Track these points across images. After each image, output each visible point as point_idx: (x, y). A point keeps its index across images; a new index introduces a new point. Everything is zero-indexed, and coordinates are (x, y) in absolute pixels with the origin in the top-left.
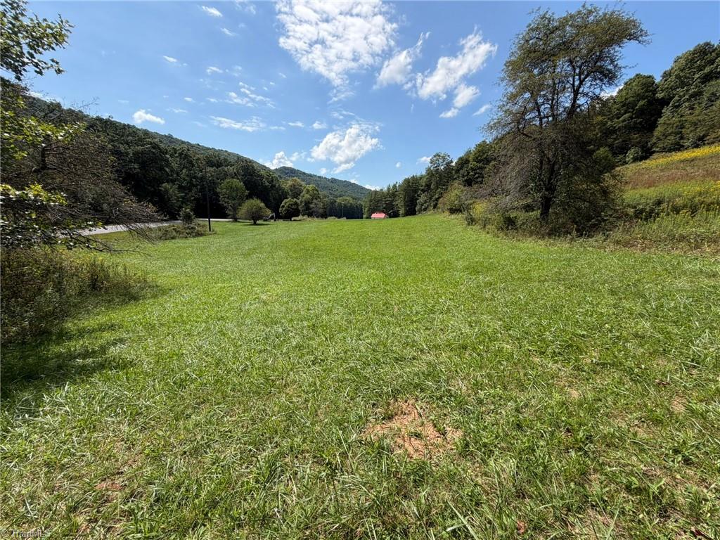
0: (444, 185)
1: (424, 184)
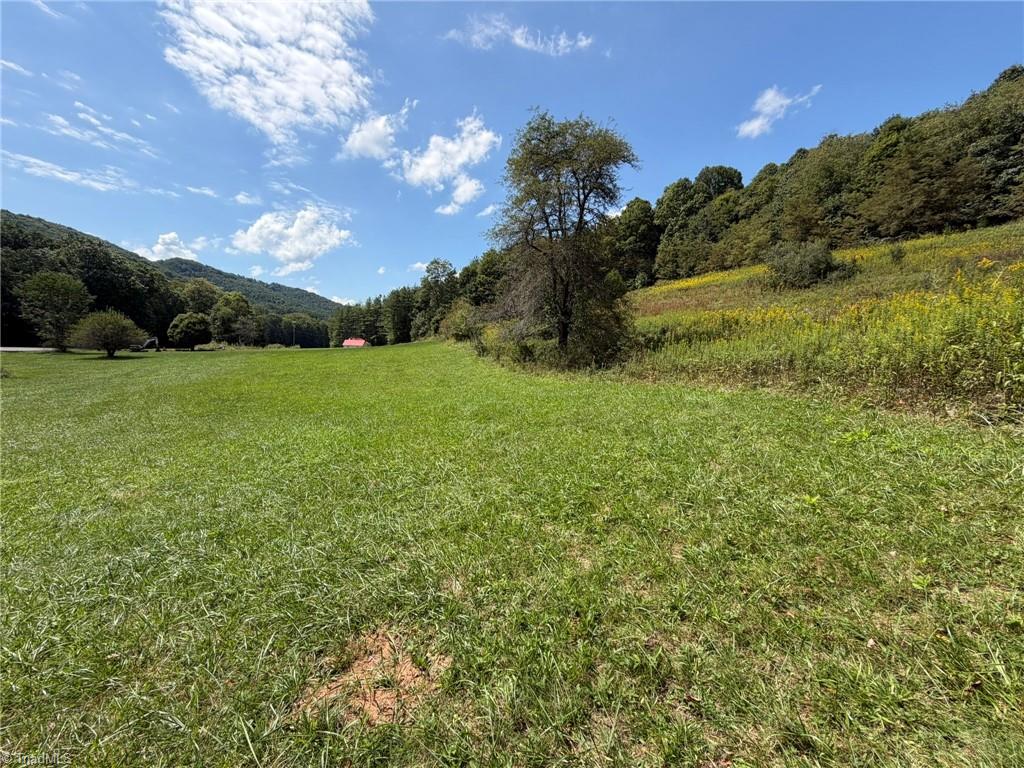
0: (447, 303)
1: (420, 300)
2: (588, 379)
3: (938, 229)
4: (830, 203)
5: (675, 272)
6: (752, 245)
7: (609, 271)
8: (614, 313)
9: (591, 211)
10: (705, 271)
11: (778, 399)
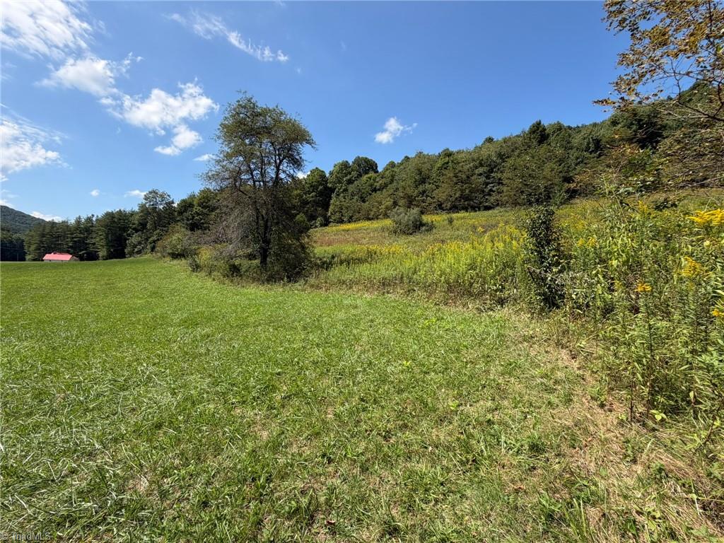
0: (165, 227)
2: (281, 290)
3: (466, 209)
4: (421, 188)
5: (340, 218)
6: (383, 207)
7: (298, 214)
8: (301, 243)
9: (284, 172)
10: (358, 220)
11: (395, 301)
